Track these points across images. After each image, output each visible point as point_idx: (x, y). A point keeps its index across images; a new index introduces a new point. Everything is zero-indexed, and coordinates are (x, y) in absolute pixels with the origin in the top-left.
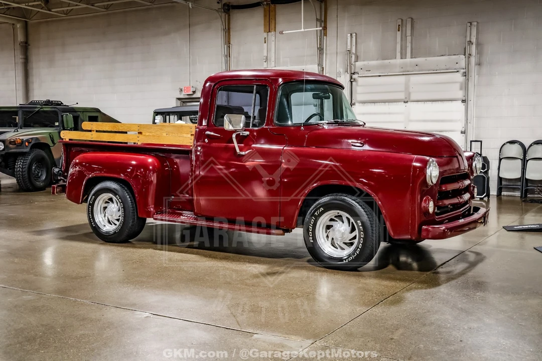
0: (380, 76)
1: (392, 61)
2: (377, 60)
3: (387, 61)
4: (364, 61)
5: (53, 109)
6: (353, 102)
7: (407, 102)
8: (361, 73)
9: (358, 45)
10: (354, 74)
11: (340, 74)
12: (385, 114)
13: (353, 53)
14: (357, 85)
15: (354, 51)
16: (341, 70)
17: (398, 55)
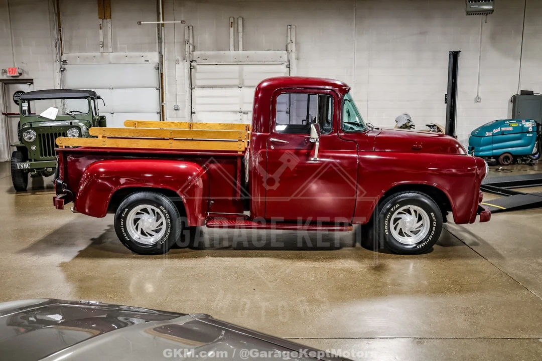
0: (216, 65)
1: (227, 52)
2: (213, 50)
3: (222, 52)
4: (200, 51)
6: (193, 86)
7: (241, 87)
8: (198, 60)
9: (195, 37)
10: (192, 62)
11: (178, 61)
12: (222, 97)
13: (191, 44)
14: (196, 72)
15: (191, 41)
16: (180, 58)
17: (232, 47)
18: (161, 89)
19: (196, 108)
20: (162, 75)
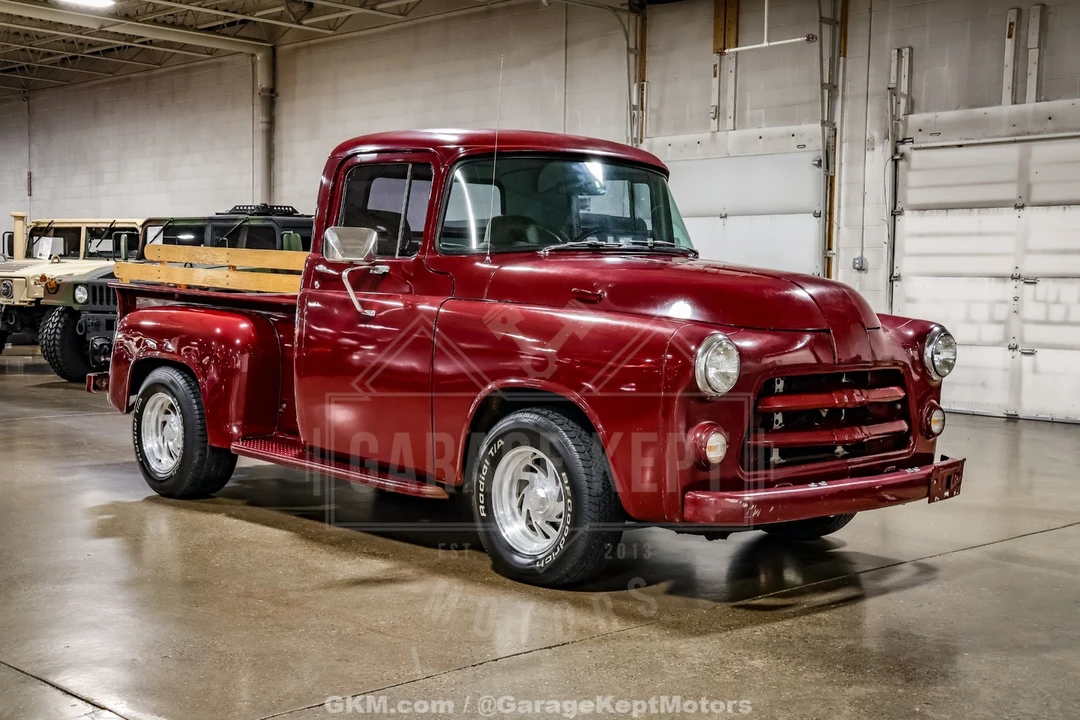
0: (960, 146)
1: (992, 110)
2: (958, 108)
3: (979, 111)
4: (927, 111)
5: (267, 223)
6: (899, 206)
7: (1022, 207)
8: (921, 140)
9: (916, 75)
10: (903, 142)
11: (873, 143)
12: (970, 234)
13: (902, 95)
14: (909, 168)
15: (904, 88)
16: (876, 135)
17: (1007, 95)
18: (828, 215)
19: (904, 265)
20: (832, 178)
